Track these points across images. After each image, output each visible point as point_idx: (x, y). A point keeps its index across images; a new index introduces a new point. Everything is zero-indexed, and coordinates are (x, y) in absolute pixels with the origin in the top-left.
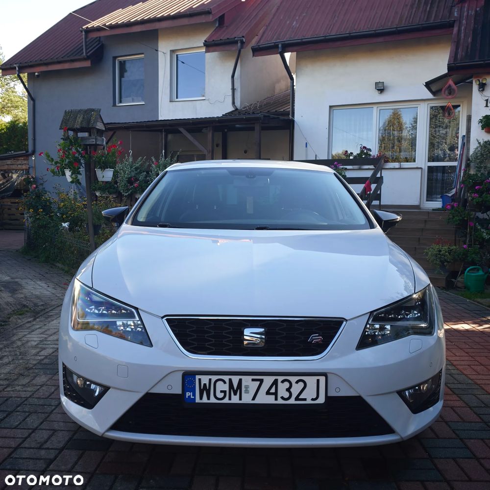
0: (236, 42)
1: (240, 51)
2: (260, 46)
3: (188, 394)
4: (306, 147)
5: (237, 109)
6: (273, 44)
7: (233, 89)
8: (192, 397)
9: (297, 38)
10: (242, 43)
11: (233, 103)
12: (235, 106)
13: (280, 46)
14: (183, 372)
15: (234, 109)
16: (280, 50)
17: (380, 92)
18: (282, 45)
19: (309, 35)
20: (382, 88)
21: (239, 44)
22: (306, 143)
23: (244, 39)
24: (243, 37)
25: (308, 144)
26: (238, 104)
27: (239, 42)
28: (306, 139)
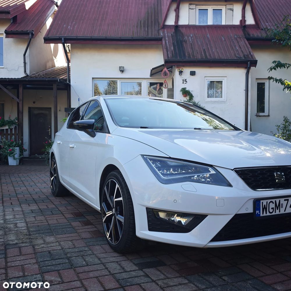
0: (28, 34)
1: (31, 40)
2: (50, 38)
3: (257, 212)
4: (79, 101)
5: (28, 76)
6: (58, 37)
7: (25, 63)
8: (259, 213)
9: (73, 35)
10: (32, 34)
11: (25, 71)
12: (26, 73)
13: (63, 39)
14: (254, 199)
15: (25, 75)
16: (63, 42)
17: (121, 72)
18: (64, 38)
19: (81, 35)
20: (123, 70)
21: (30, 35)
22: (79, 99)
23: (34, 32)
24: (33, 31)
25: (80, 99)
26: (28, 72)
27: (30, 34)
28: (78, 96)
